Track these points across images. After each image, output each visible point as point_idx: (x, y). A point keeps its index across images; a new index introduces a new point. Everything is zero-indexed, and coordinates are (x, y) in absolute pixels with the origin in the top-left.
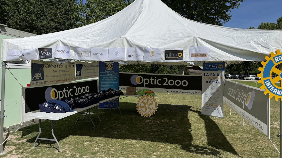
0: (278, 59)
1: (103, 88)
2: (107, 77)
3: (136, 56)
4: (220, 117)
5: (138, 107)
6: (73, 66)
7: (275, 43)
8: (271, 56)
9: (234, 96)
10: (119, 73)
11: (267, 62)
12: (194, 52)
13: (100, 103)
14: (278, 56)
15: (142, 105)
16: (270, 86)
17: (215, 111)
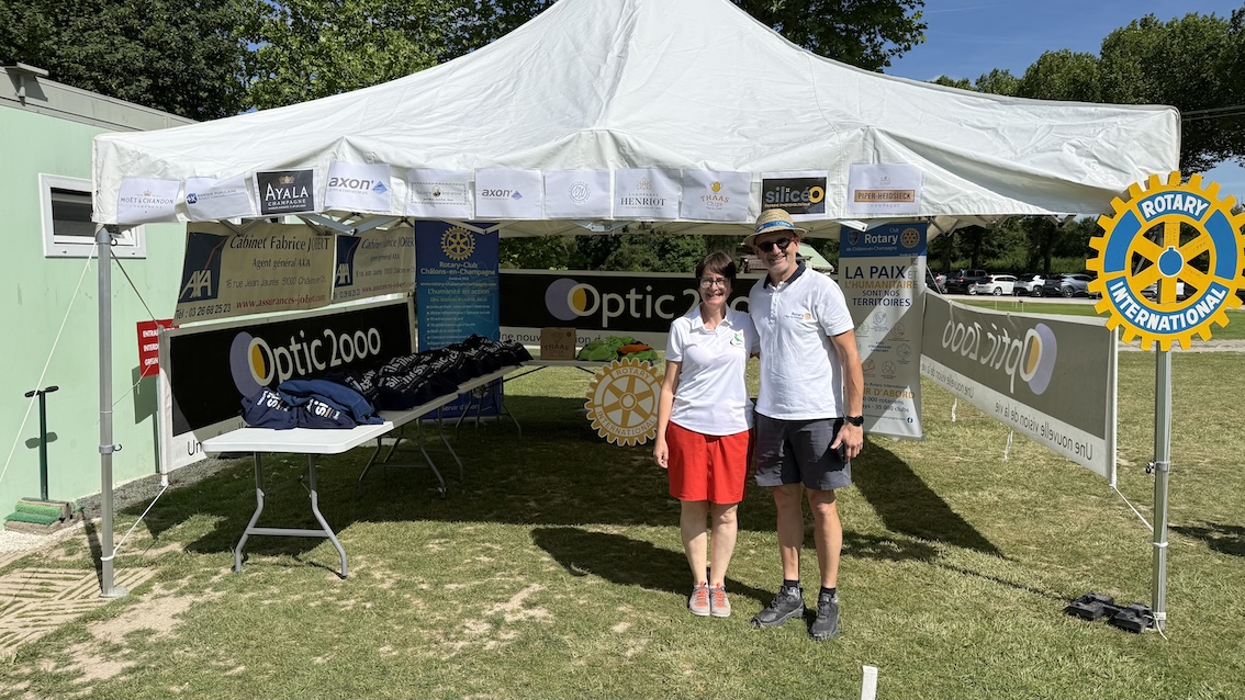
0: (1154, 209)
1: (435, 334)
2: (450, 288)
3: (653, 201)
4: (906, 435)
5: (594, 406)
6: (324, 245)
7: (1144, 152)
8: (1130, 198)
9: (973, 351)
10: (501, 271)
11: (1117, 218)
12: (865, 186)
13: (458, 392)
14: (1152, 199)
15: (611, 399)
16: (1126, 299)
17: (888, 413)
